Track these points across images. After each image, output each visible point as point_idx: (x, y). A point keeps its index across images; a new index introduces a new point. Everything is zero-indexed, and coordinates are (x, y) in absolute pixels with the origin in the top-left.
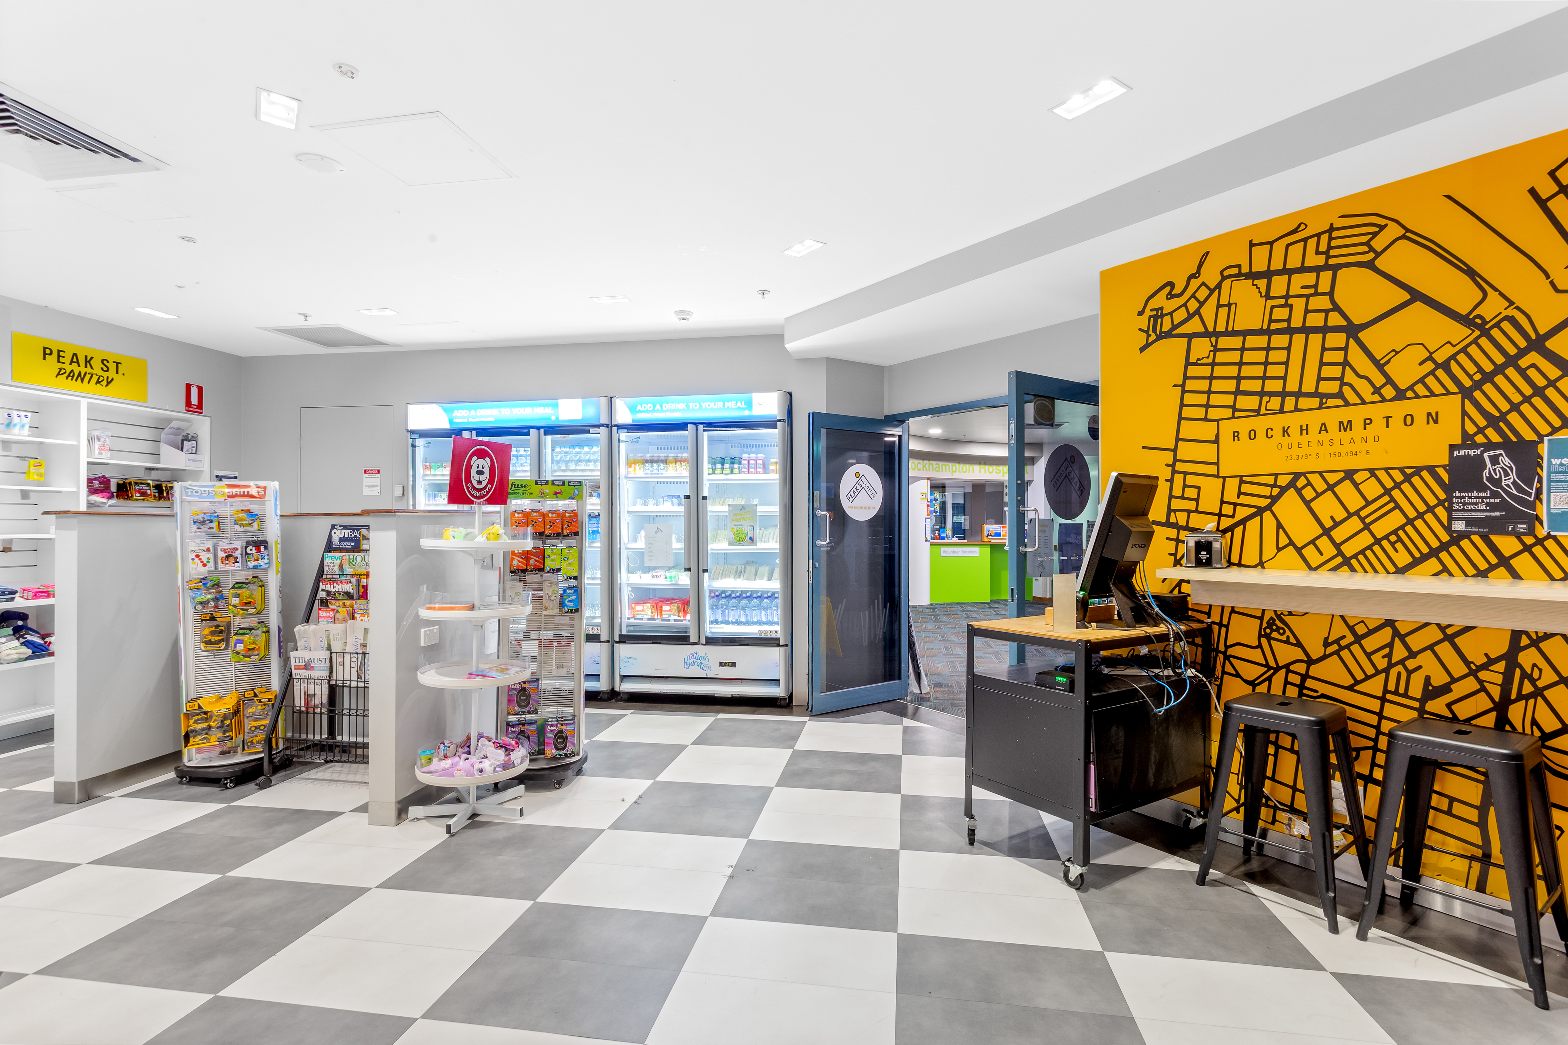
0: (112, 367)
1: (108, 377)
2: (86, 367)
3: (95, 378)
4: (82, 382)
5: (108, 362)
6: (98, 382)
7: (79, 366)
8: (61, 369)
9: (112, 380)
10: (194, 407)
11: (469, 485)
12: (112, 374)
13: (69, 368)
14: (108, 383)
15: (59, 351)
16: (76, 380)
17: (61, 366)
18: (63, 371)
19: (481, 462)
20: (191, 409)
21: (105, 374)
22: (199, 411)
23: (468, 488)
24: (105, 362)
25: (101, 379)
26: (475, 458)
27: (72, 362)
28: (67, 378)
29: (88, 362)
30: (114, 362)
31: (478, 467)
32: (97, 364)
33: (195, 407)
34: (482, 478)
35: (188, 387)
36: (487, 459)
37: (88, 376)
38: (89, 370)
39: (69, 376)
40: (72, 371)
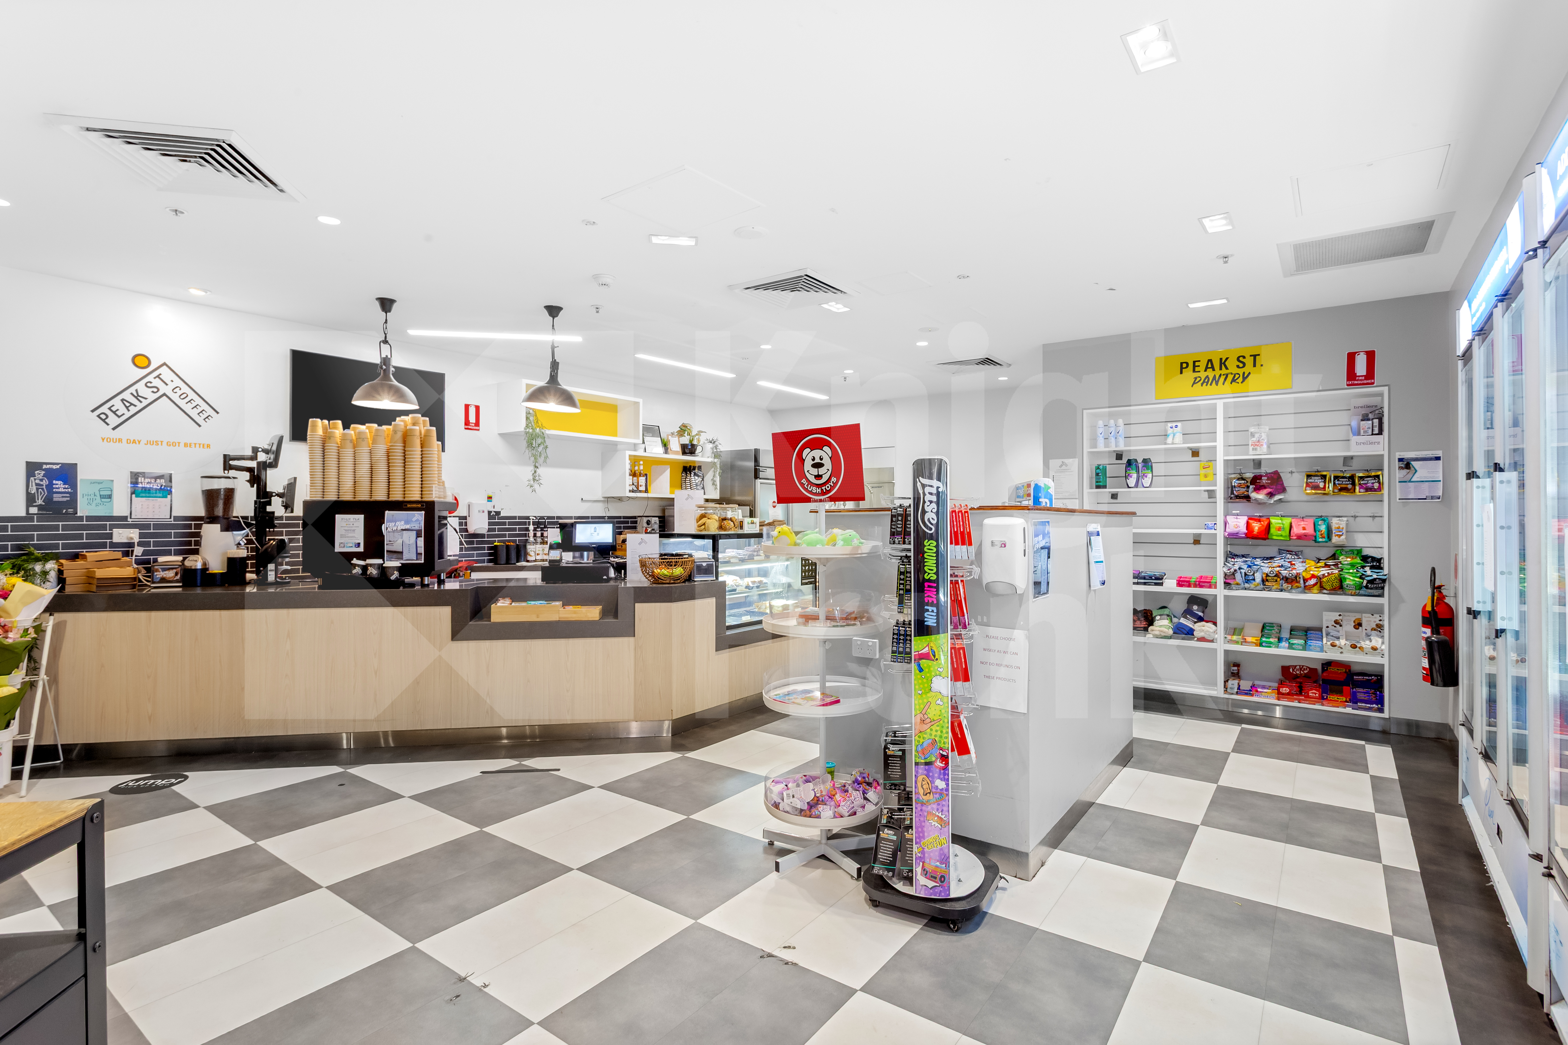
0: (1249, 361)
1: (1244, 373)
2: (1221, 369)
3: (1230, 377)
4: (1217, 385)
5: (1244, 357)
6: (1233, 380)
7: (1214, 370)
8: (1196, 378)
9: (1250, 373)
10: (1361, 378)
11: (804, 481)
12: (1249, 367)
13: (1203, 375)
14: (1244, 379)
15: (1194, 362)
16: (1211, 385)
17: (1196, 375)
18: (1198, 379)
19: (817, 453)
20: (1356, 382)
21: (1241, 371)
22: (1369, 381)
23: (802, 485)
24: (1241, 359)
25: (1237, 376)
26: (807, 450)
27: (1207, 368)
28: (1202, 385)
29: (1223, 363)
30: (1251, 356)
31: (814, 459)
32: (1232, 365)
33: (1363, 378)
34: (822, 471)
35: (1351, 357)
36: (826, 448)
37: (1223, 378)
38: (1224, 371)
39: (1204, 382)
40: (1207, 377)
